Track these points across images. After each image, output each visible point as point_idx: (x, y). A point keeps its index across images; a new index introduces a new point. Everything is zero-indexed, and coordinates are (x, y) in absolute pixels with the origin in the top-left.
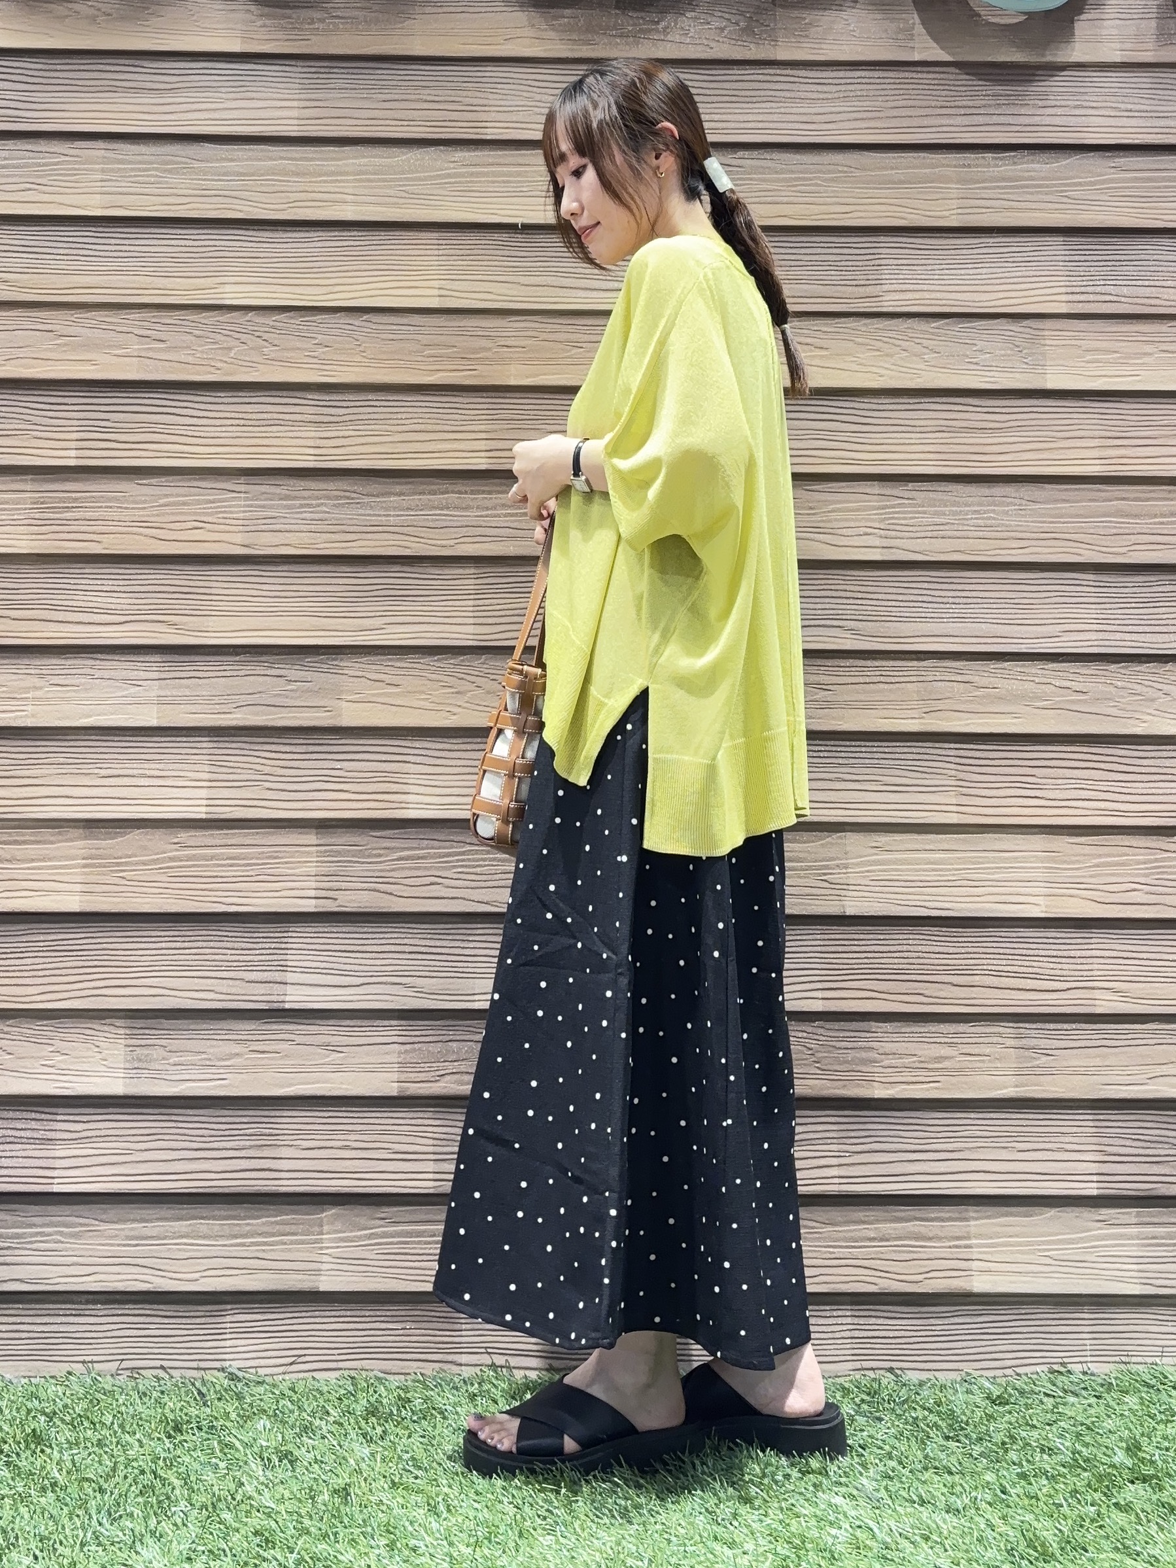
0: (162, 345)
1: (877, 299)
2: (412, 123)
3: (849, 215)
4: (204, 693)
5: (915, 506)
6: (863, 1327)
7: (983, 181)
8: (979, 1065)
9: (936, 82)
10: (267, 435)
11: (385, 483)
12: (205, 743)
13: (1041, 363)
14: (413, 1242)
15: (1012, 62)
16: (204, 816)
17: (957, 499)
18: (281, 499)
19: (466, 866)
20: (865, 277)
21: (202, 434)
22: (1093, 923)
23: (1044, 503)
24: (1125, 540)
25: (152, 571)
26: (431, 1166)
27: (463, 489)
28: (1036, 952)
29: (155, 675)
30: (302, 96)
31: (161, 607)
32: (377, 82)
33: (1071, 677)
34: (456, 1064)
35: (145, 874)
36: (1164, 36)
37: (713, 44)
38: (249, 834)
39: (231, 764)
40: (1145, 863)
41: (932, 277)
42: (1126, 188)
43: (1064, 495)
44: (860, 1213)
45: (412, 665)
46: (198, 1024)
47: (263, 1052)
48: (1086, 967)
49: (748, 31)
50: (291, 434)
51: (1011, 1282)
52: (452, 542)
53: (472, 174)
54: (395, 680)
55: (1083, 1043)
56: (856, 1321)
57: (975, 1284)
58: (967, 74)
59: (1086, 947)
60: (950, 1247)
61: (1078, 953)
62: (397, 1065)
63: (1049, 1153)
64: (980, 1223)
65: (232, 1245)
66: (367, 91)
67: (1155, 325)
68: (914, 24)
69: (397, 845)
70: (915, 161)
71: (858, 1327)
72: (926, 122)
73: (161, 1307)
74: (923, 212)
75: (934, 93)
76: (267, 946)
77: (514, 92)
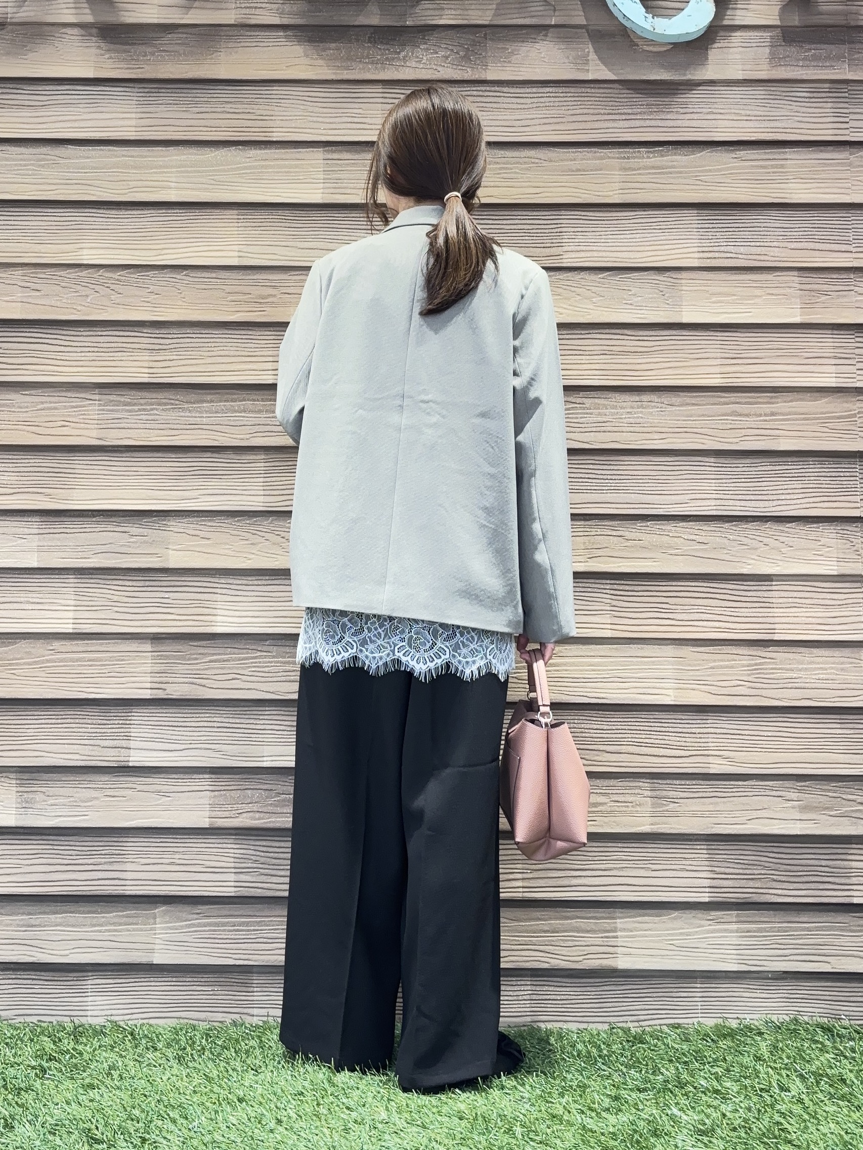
0: (38, 294)
1: (558, 257)
2: (218, 129)
3: (539, 195)
4: (71, 544)
5: (584, 409)
6: (539, 993)
7: (639, 169)
8: (624, 809)
9: (605, 95)
10: (114, 359)
11: (199, 394)
12: (71, 579)
13: (679, 303)
14: (219, 930)
15: (661, 80)
16: (71, 631)
17: (615, 404)
18: (125, 405)
19: (258, 667)
20: (550, 241)
21: (68, 358)
22: (708, 709)
23: (678, 406)
24: (738, 433)
25: (32, 457)
26: (232, 877)
27: (255, 397)
28: (667, 729)
29: (36, 531)
30: (139, 110)
31: (39, 482)
32: (193, 99)
33: (696, 532)
34: (250, 805)
35: (30, 672)
36: (775, 60)
37: (439, 69)
38: (102, 644)
39: (90, 594)
40: (748, 666)
41: (599, 241)
42: (744, 173)
43: (694, 401)
44: (538, 913)
45: (218, 525)
46: (67, 776)
47: (114, 797)
48: (703, 740)
49: (466, 58)
50: (131, 358)
51: (645, 962)
52: (248, 436)
53: (262, 167)
54: (207, 535)
55: (700, 795)
56: (534, 988)
57: (619, 963)
58: (628, 89)
59: (703, 726)
60: (602, 937)
61: (698, 731)
62: (208, 806)
63: (675, 872)
64: (624, 922)
65: (92, 931)
66: (186, 106)
67: (763, 275)
68: (589, 52)
69: (209, 652)
70: (590, 155)
71: (535, 992)
72: (597, 125)
73: (43, 973)
74: (594, 193)
75: (603, 103)
76: (116, 722)
77: (293, 106)
